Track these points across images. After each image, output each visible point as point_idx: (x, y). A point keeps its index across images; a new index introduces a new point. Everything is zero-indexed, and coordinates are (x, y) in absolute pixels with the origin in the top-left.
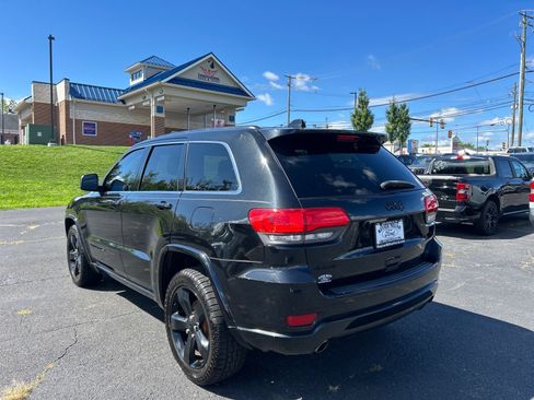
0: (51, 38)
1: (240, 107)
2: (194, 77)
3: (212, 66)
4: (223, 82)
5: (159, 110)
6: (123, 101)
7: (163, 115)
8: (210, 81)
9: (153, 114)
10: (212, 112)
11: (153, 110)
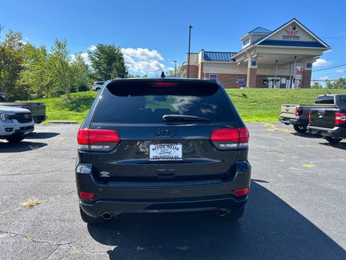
0: (191, 27)
1: (317, 56)
2: (280, 38)
3: (294, 29)
4: (303, 39)
5: (254, 63)
6: (234, 60)
7: (256, 67)
8: (292, 40)
9: (249, 66)
10: (293, 62)
11: (250, 63)
